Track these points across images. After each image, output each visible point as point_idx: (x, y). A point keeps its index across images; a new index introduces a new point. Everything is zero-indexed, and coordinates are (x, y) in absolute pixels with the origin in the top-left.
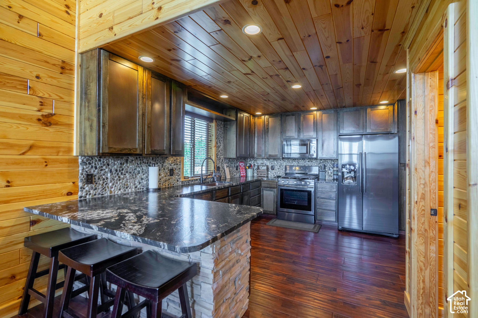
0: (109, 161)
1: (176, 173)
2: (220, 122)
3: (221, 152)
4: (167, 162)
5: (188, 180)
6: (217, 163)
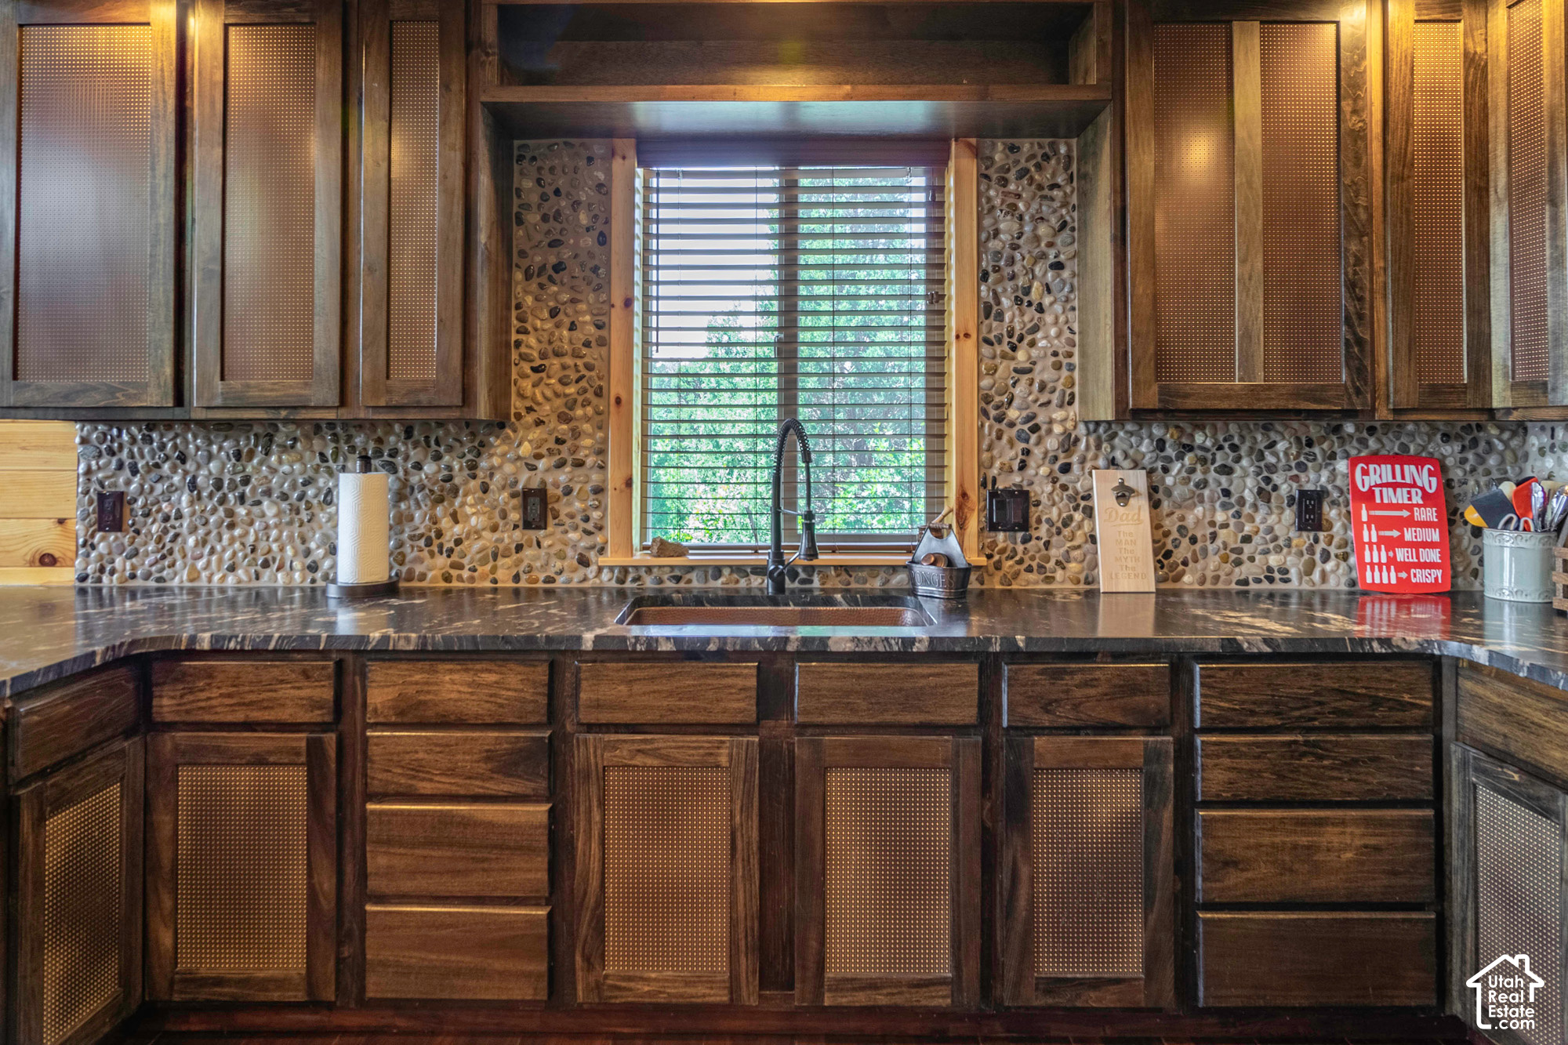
0: (187, 443)
1: (572, 516)
2: (1026, 145)
3: (1044, 373)
4: (499, 451)
5: (672, 567)
6: (997, 464)
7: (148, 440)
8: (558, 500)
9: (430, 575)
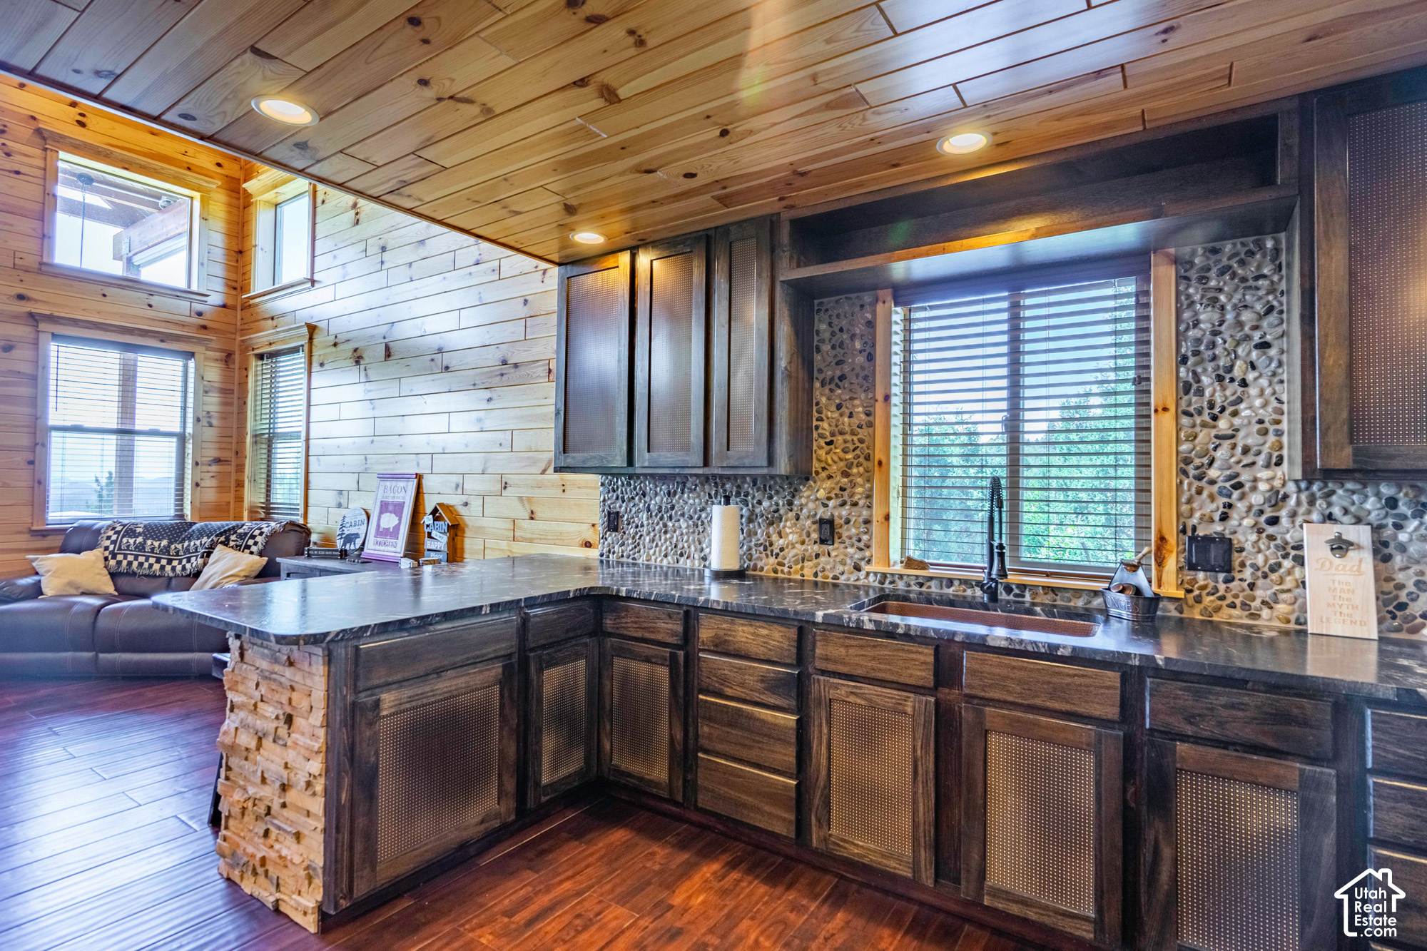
0: (646, 486)
1: (850, 538)
2: (1228, 246)
3: (1248, 438)
4: (805, 494)
5: (917, 577)
6: (1197, 515)
7: (629, 484)
8: (841, 527)
9: (766, 568)
